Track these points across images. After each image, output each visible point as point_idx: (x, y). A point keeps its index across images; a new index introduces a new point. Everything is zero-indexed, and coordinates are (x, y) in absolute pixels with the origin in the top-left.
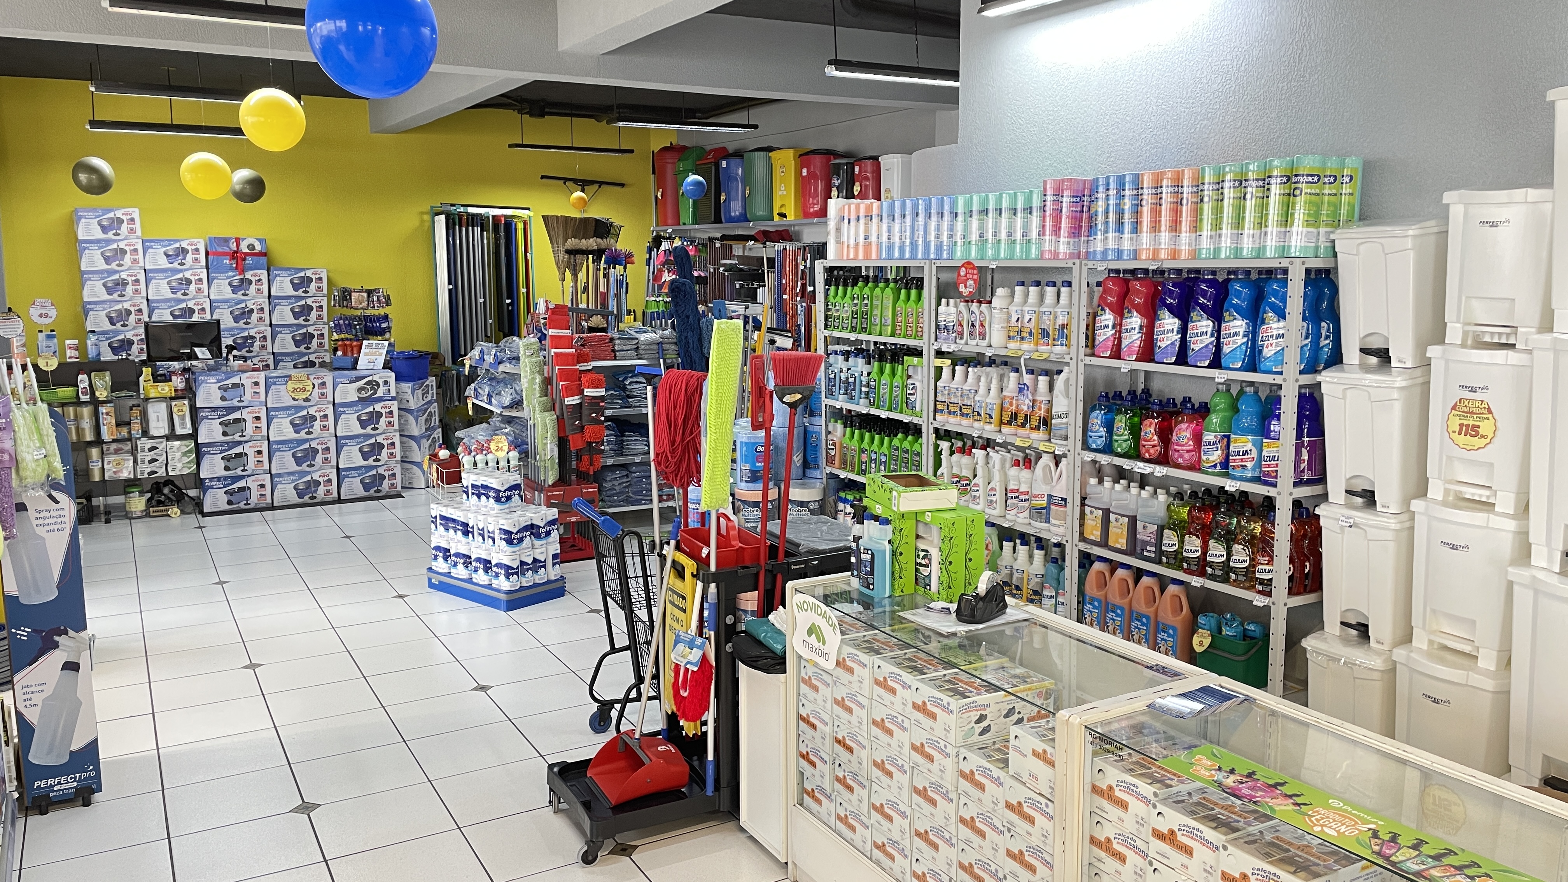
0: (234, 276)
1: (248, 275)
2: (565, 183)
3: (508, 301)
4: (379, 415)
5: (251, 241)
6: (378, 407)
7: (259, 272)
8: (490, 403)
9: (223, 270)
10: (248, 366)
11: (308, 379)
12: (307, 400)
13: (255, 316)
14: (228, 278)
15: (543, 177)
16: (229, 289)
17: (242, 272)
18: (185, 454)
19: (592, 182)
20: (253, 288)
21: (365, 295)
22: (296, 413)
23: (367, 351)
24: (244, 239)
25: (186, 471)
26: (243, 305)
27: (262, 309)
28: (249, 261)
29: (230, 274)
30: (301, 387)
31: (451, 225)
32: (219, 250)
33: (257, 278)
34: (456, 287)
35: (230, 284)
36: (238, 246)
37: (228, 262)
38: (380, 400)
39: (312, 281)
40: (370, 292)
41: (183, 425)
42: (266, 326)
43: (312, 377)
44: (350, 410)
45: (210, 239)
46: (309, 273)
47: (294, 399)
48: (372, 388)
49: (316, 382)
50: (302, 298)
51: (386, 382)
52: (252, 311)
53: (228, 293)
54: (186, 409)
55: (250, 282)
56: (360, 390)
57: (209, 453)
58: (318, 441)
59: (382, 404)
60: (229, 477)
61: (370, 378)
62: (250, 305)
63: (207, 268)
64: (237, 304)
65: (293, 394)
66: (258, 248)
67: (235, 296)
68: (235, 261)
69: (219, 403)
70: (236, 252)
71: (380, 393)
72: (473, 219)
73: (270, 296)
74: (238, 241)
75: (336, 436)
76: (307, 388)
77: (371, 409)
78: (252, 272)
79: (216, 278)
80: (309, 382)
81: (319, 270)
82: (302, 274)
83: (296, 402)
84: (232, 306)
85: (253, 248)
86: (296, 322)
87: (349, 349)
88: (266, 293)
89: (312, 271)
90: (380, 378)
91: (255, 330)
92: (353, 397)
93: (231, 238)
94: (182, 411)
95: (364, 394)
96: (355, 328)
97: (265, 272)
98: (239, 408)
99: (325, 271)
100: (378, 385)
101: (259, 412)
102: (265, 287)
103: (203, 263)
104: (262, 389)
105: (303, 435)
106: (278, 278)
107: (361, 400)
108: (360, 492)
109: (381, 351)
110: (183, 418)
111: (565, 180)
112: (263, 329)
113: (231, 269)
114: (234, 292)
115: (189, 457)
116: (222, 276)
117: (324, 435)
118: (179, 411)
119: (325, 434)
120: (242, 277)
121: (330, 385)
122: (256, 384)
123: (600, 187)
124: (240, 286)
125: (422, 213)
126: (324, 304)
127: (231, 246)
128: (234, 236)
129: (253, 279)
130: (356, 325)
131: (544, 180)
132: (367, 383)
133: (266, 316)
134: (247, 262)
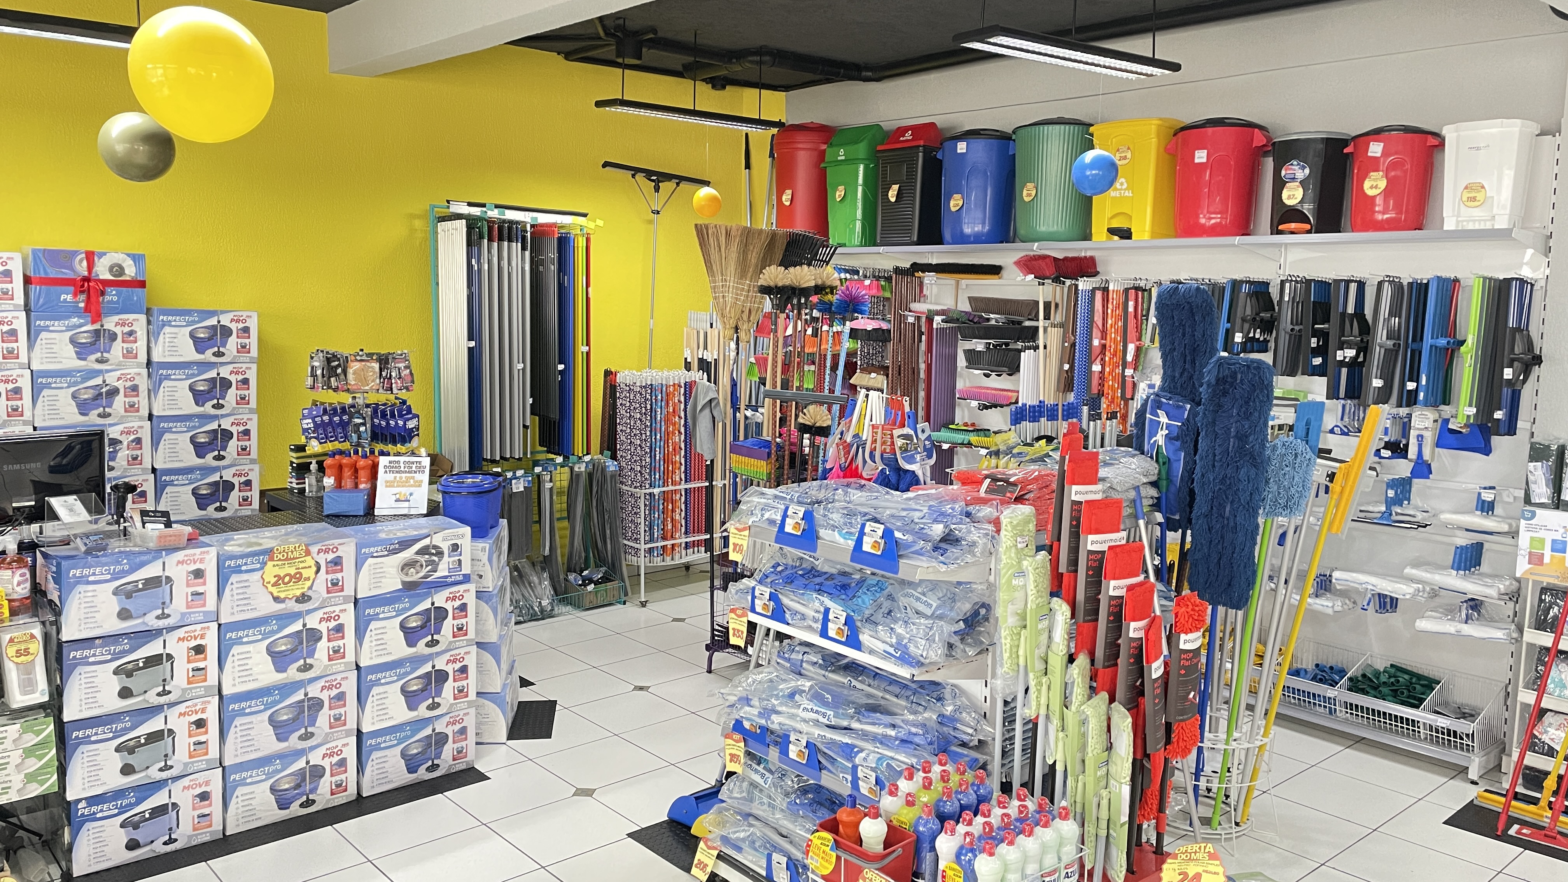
0: (81, 326)
1: (110, 323)
2: (633, 176)
3: (561, 367)
4: (441, 614)
5: (118, 257)
6: (440, 599)
7: (131, 317)
8: (853, 642)
9: (58, 313)
10: (179, 535)
11: (308, 553)
12: (303, 598)
13: (120, 401)
14: (69, 328)
15: (606, 165)
16: (70, 350)
17: (97, 317)
18: (29, 752)
19: (668, 177)
20: (118, 348)
21: (376, 366)
22: (280, 629)
23: (390, 477)
24: (102, 255)
25: (35, 790)
26: (98, 381)
27: (135, 388)
28: (112, 295)
29: (75, 320)
30: (292, 571)
31: (475, 237)
32: (53, 273)
33: (127, 329)
34: (480, 344)
35: (72, 341)
36: (90, 267)
37: (69, 298)
38: (442, 584)
39: (231, 334)
40: (384, 361)
41: (28, 685)
42: (141, 418)
43: (314, 549)
44: (386, 611)
45: (34, 252)
46: (225, 320)
47: (276, 599)
48: (430, 563)
49: (322, 559)
50: (212, 365)
51: (455, 547)
52: (114, 392)
53: (68, 358)
54: (37, 647)
55: (113, 337)
56: (408, 565)
57: (87, 741)
58: (322, 683)
59: (446, 593)
60: (133, 788)
61: (426, 542)
62: (112, 379)
63: (27, 309)
64: (85, 379)
65: (275, 590)
66: (130, 272)
67: (83, 363)
68: (83, 297)
69: (116, 626)
70: (87, 279)
71: (442, 571)
72: (510, 228)
73: (149, 363)
74: (90, 257)
75: (358, 667)
76: (305, 573)
77: (426, 605)
78: (116, 318)
79: (46, 329)
80: (309, 561)
81: (245, 314)
82: (213, 321)
83: (281, 606)
84: (76, 384)
85: (121, 270)
86: (199, 410)
87: (347, 473)
88: (143, 358)
89: (231, 316)
90: (445, 539)
91: (120, 428)
92: (393, 582)
93: (75, 253)
94: (27, 652)
95: (414, 576)
96: (357, 431)
97: (143, 318)
98: (158, 633)
99: (255, 316)
100: (440, 554)
101: (202, 637)
102: (141, 346)
103: (20, 299)
104: (210, 586)
105: (292, 673)
106: (167, 329)
107: (409, 586)
108: (400, 776)
109: (418, 476)
110: (27, 669)
111: (636, 171)
112: (136, 424)
113: (75, 312)
114: (81, 356)
115: (40, 758)
116: (57, 325)
117: (335, 669)
118: (19, 653)
119: (338, 665)
120: (97, 326)
121: (349, 564)
122: (198, 574)
123: (678, 184)
124: (92, 344)
125: (412, 216)
126: (252, 375)
127: (78, 267)
128: (84, 249)
129: (118, 330)
130: (358, 426)
131: (607, 168)
132: (420, 552)
133: (142, 400)
134: (107, 298)
